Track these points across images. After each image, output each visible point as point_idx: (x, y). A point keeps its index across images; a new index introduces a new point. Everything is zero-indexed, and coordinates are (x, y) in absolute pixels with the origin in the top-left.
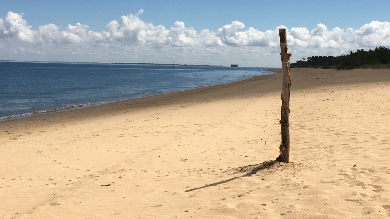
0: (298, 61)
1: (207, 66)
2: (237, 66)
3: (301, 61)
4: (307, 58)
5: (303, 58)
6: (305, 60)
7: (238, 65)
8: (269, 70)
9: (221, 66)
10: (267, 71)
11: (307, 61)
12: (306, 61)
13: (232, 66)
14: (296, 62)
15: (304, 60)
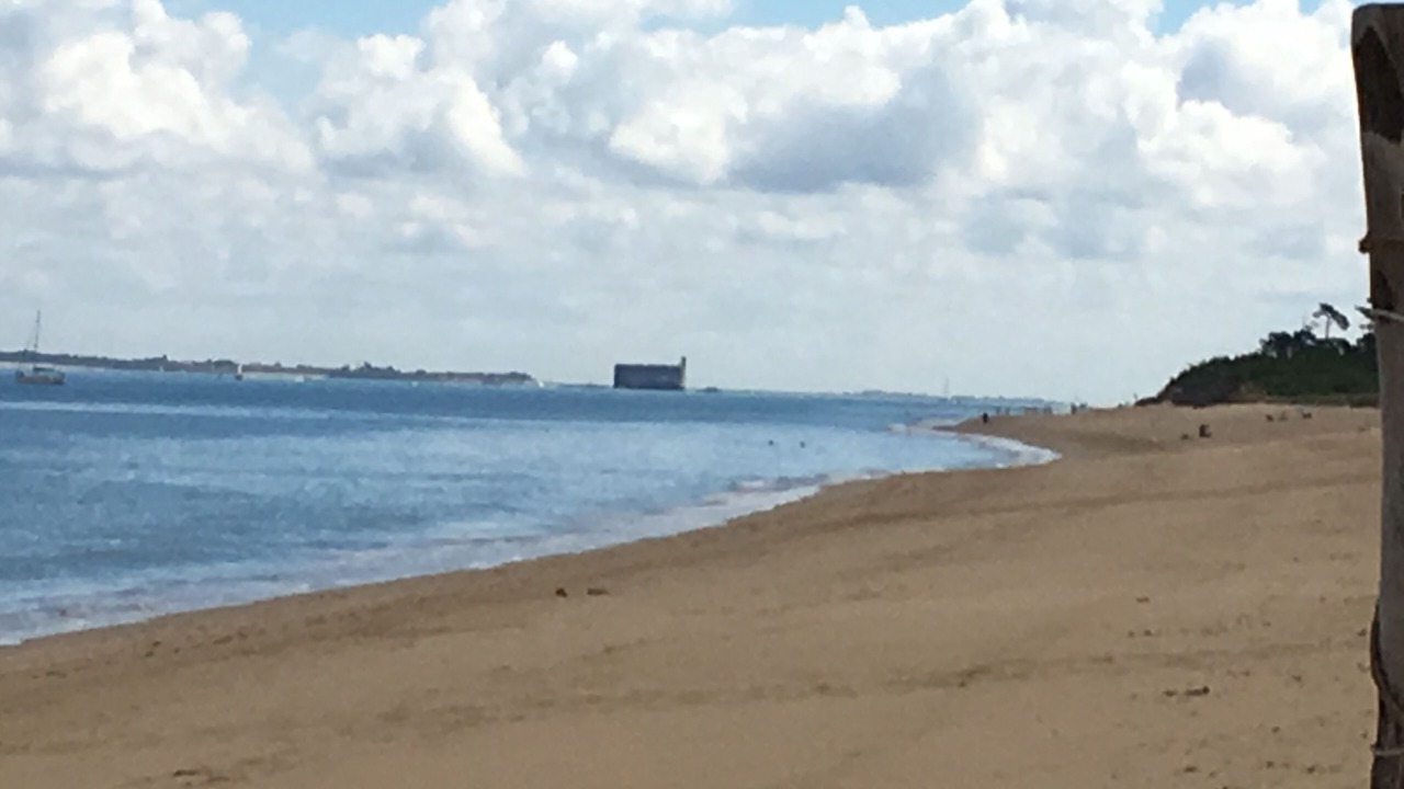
0: (1279, 341)
1: (368, 371)
2: (666, 378)
3: (1305, 334)
4: (1365, 312)
5: (1327, 309)
6: (1344, 323)
7: (678, 372)
8: (990, 420)
9: (514, 376)
10: (965, 428)
11: (1360, 334)
12: (1353, 335)
13: (624, 374)
14: (1255, 347)
15: (1336, 332)
